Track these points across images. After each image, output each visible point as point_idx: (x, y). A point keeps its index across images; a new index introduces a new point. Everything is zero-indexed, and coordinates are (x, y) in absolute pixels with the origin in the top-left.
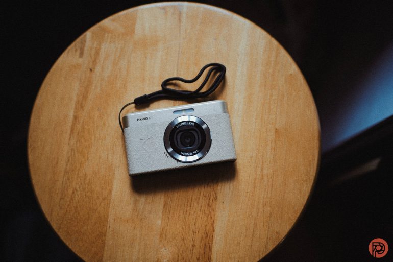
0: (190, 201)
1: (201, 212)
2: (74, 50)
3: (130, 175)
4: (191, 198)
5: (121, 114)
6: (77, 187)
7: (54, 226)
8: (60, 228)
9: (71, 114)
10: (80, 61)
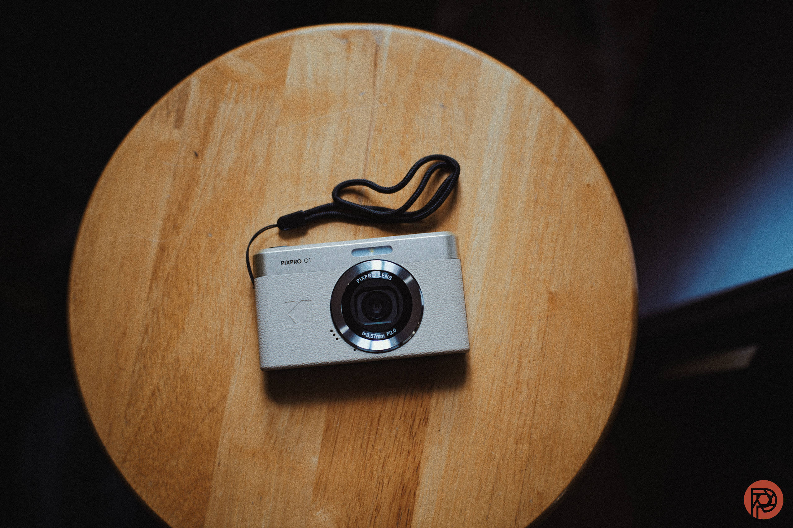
0: (375, 423)
1: (396, 446)
2: (165, 112)
3: (262, 369)
4: (377, 419)
5: (251, 248)
6: (162, 383)
7: (115, 454)
8: (125, 461)
9: (155, 240)
10: (176, 134)
